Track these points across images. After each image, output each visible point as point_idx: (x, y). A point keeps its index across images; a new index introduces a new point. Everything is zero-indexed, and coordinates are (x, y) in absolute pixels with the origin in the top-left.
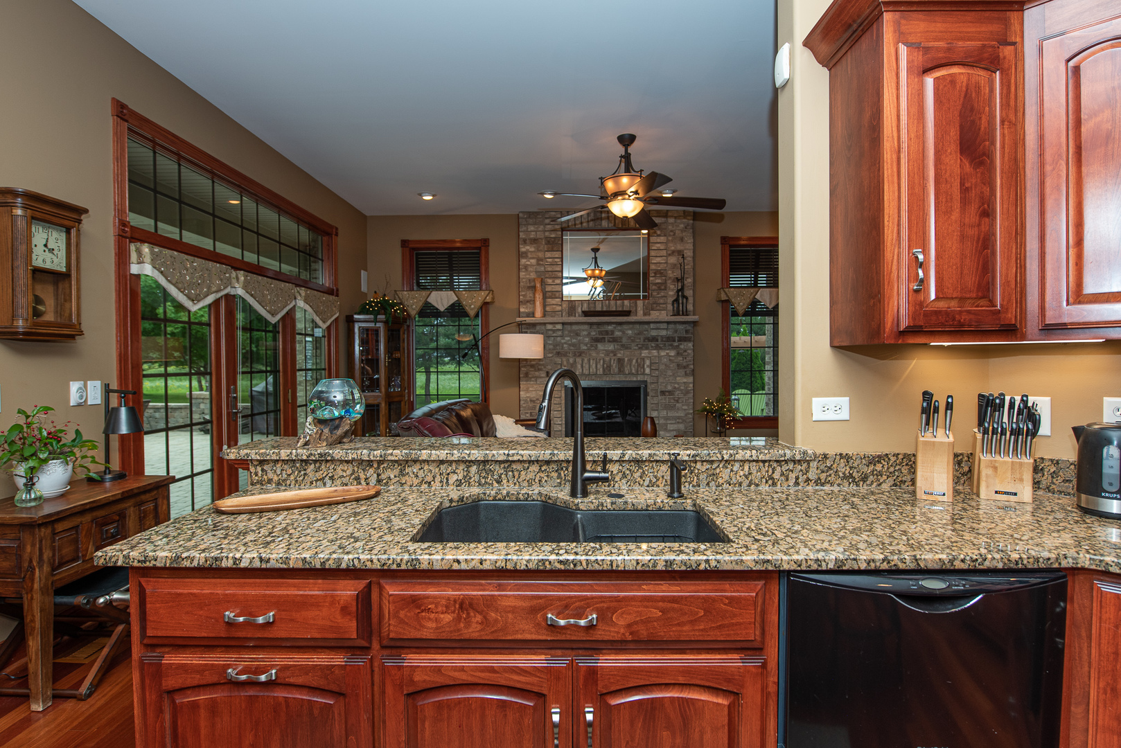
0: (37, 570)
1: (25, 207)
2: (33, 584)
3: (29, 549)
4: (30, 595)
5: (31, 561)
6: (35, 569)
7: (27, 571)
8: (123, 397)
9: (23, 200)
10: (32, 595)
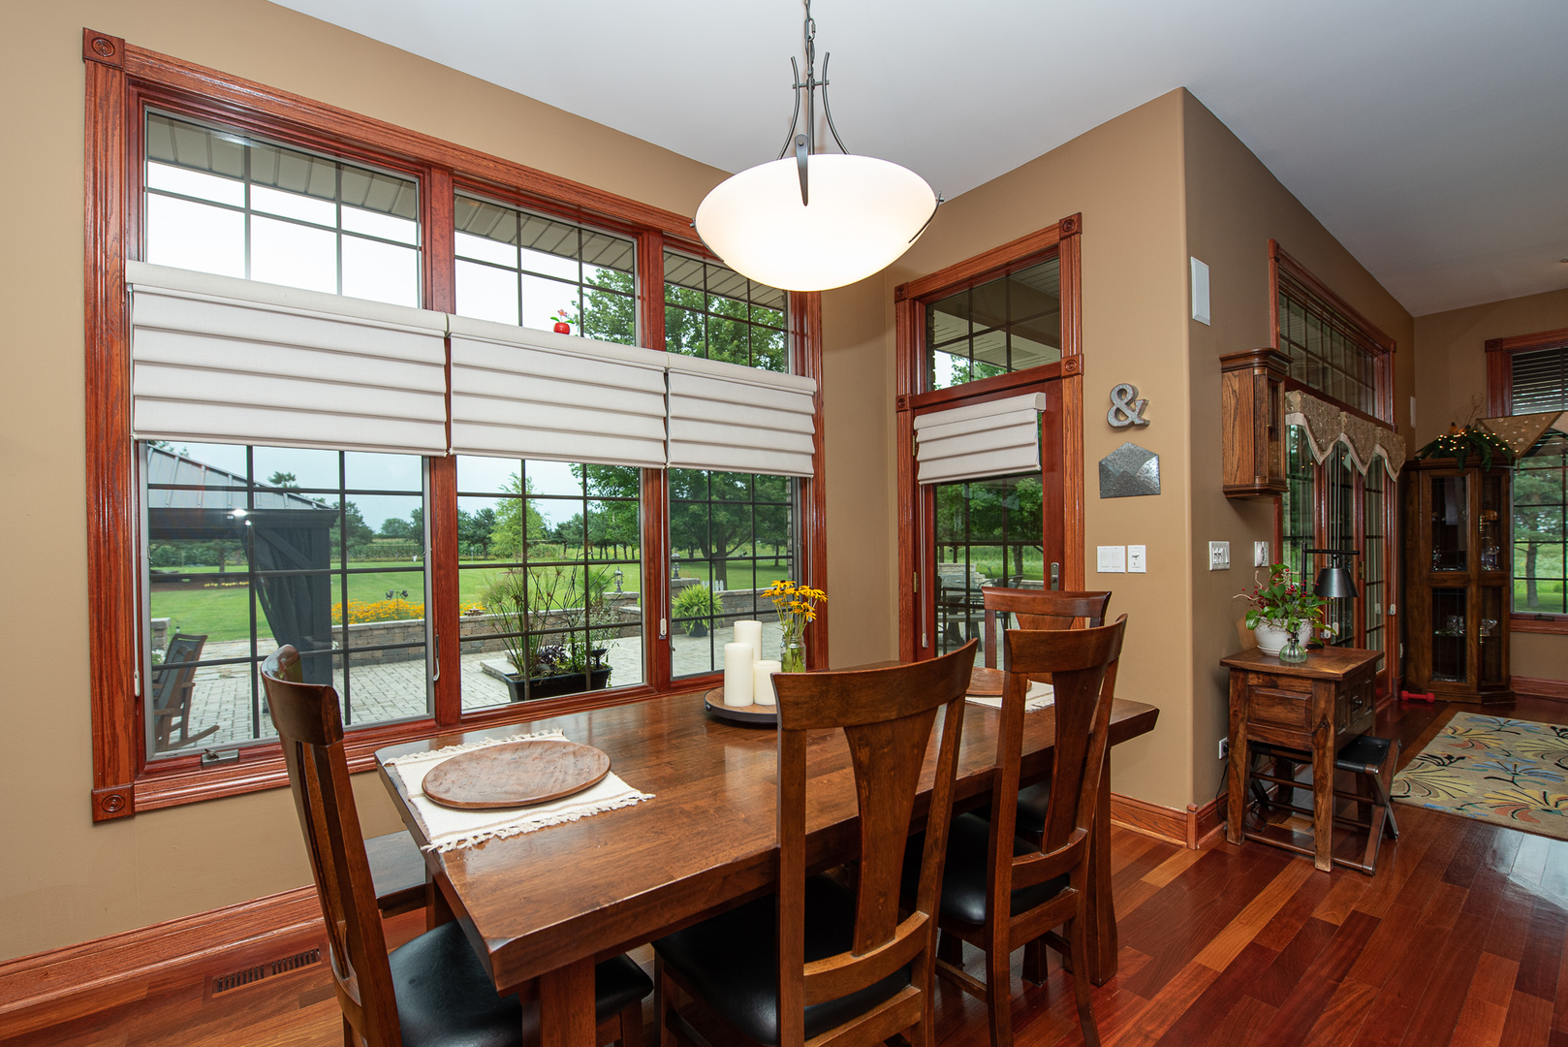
0: (1332, 728)
1: (1263, 366)
2: (1326, 740)
3: (1322, 704)
4: (1321, 752)
5: (1324, 717)
6: (1330, 726)
7: (1320, 726)
8: (1336, 558)
9: (1261, 359)
10: (1324, 752)
